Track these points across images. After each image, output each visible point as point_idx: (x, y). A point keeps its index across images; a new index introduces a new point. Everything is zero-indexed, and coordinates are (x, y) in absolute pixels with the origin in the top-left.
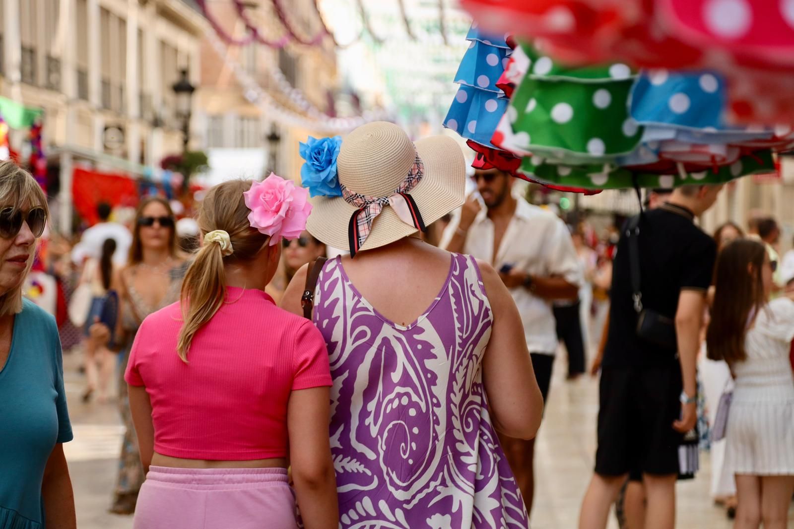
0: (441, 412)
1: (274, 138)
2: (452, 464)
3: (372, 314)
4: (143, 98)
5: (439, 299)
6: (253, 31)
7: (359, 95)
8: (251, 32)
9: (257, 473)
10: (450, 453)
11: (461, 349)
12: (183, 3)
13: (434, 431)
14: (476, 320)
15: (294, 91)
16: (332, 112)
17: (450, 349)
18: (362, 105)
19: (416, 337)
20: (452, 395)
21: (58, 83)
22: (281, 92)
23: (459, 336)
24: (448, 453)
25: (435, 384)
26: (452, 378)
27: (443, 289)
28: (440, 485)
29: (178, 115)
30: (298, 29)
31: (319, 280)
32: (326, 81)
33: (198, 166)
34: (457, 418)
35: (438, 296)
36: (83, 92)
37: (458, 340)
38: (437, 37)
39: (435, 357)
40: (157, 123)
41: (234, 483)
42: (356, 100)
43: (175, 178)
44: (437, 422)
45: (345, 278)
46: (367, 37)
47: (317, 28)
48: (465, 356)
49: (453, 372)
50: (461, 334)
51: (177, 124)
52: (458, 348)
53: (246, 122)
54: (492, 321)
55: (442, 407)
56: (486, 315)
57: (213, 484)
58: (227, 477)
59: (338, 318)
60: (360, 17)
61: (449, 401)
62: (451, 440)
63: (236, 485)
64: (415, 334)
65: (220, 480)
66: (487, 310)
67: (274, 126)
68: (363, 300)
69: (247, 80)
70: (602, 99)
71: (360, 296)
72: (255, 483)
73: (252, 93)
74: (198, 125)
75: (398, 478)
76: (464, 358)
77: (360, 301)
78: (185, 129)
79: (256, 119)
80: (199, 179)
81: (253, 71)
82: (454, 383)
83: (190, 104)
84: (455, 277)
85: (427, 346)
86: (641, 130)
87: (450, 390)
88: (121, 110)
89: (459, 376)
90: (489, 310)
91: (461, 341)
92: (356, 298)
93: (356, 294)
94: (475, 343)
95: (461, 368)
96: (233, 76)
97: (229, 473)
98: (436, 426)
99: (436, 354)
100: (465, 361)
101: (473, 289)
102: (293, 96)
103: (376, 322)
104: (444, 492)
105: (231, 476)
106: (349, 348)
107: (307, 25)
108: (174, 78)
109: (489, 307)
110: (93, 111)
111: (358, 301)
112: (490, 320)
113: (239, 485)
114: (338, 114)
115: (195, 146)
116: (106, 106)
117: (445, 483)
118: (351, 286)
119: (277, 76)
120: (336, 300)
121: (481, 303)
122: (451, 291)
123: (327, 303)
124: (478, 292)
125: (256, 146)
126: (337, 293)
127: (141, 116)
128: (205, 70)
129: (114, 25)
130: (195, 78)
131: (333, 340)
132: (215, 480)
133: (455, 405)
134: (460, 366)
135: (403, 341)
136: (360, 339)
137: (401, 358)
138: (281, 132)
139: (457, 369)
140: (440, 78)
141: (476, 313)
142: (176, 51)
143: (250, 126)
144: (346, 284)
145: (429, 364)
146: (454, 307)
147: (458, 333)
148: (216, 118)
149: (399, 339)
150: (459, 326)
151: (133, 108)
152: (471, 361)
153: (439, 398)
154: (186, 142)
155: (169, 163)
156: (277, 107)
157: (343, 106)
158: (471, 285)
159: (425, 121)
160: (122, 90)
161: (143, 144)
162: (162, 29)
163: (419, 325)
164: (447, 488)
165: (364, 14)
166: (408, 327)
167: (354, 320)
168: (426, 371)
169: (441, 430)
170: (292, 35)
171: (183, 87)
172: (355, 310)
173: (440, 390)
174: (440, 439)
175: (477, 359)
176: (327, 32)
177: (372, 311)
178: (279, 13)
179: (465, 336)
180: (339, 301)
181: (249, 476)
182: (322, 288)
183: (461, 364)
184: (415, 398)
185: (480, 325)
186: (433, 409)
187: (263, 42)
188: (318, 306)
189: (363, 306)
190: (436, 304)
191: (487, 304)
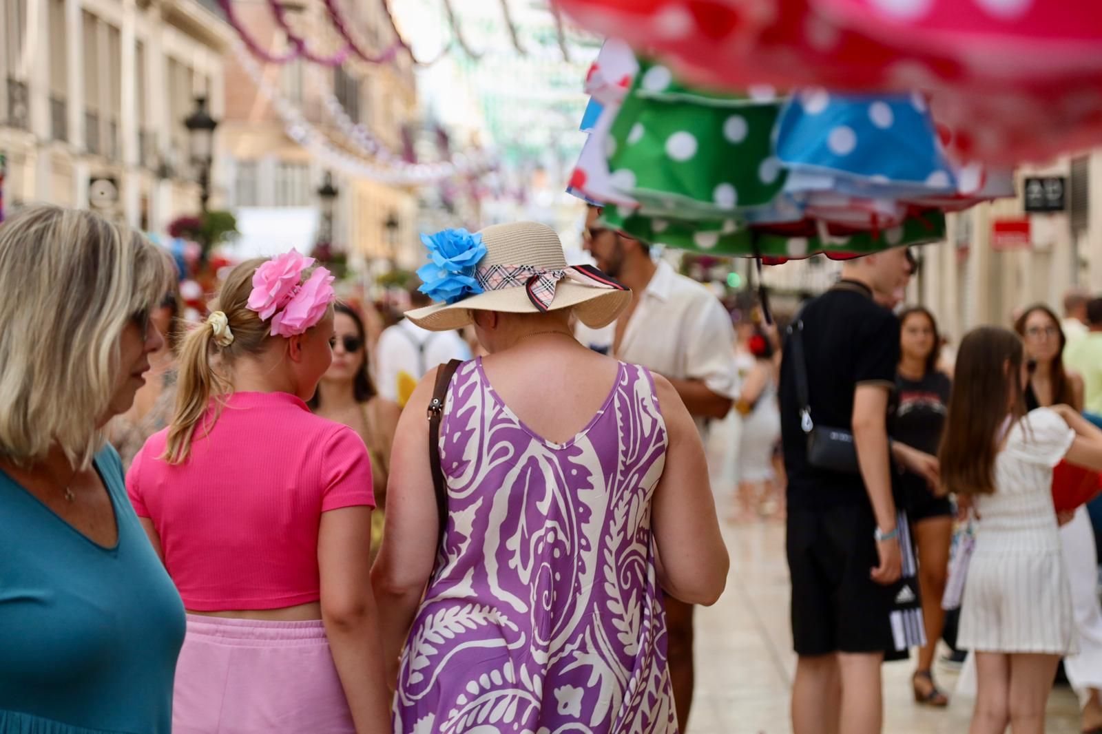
0: (590, 558)
1: (328, 192)
2: (598, 626)
3: (518, 426)
4: (143, 136)
5: (602, 412)
6: (297, 44)
7: (447, 132)
8: (295, 46)
9: (296, 627)
10: (597, 612)
11: (622, 479)
12: (200, 5)
13: (577, 580)
14: (645, 443)
15: (356, 127)
16: (410, 156)
17: (609, 477)
18: (451, 145)
19: (572, 459)
20: (607, 538)
21: (25, 116)
22: (338, 129)
23: (622, 461)
24: (594, 611)
25: (587, 522)
26: (610, 515)
27: (608, 400)
28: (578, 649)
29: (193, 160)
30: (361, 41)
31: (451, 383)
32: (400, 112)
33: (223, 233)
34: (611, 568)
35: (602, 409)
36: (60, 131)
37: (620, 467)
38: (554, 51)
39: (590, 486)
40: (164, 172)
41: (266, 639)
42: (443, 138)
43: (190, 249)
44: (582, 569)
45: (485, 382)
46: (458, 52)
47: (387, 37)
48: (627, 488)
49: (612, 508)
50: (624, 459)
51: (192, 173)
52: (619, 477)
53: (289, 170)
54: (666, 447)
55: (592, 550)
56: (660, 438)
57: (240, 638)
58: (259, 630)
59: (473, 430)
60: (447, 23)
61: (602, 545)
62: (599, 594)
63: (268, 641)
64: (571, 455)
65: (249, 634)
66: (661, 431)
67: (329, 175)
68: (506, 409)
69: (291, 112)
70: (735, 130)
71: (503, 405)
72: (292, 640)
73: (298, 130)
74: (222, 174)
75: (539, 635)
76: (626, 491)
77: (503, 411)
78: (204, 181)
79: (304, 165)
80: (224, 250)
81: (299, 99)
82: (612, 522)
83: (210, 145)
84: (624, 388)
85: (584, 472)
86: (783, 175)
87: (606, 530)
88: (115, 154)
89: (619, 514)
90: (664, 432)
91: (623, 468)
92: (498, 407)
93: (499, 402)
94: (642, 471)
95: (621, 504)
96: (270, 107)
97: (261, 627)
98: (580, 574)
99: (592, 483)
100: (627, 495)
101: (645, 403)
102: (356, 134)
103: (521, 437)
104: (582, 659)
105: (263, 630)
106: (485, 469)
107: (373, 35)
108: (187, 109)
109: (664, 428)
110: (74, 156)
111: (501, 411)
112: (664, 445)
113: (273, 641)
114: (419, 159)
115: (217, 203)
116: (92, 149)
117: (585, 648)
118: (493, 393)
119: (332, 106)
120: (473, 409)
121: (655, 422)
122: (617, 404)
123: (460, 413)
124: (651, 408)
125: (304, 203)
126: (475, 399)
127: (142, 163)
128: (230, 99)
129: (103, 35)
130: (216, 109)
131: (465, 458)
132: (243, 634)
133: (611, 552)
134: (621, 501)
135: (554, 462)
136: (499, 458)
137: (551, 485)
138: (337, 183)
139: (617, 505)
140: (560, 108)
141: (647, 433)
142: (190, 71)
143: (296, 175)
144: (487, 390)
145: (583, 495)
146: (620, 424)
147: (621, 458)
148: (248, 165)
149: (549, 460)
150: (624, 448)
151: (130, 152)
152: (635, 496)
153: (589, 540)
154: (205, 199)
155: (181, 228)
156: (332, 150)
157: (425, 147)
158: (643, 400)
159: (540, 168)
160: (114, 126)
161: (144, 201)
162: (170, 41)
163: (576, 444)
164: (587, 655)
165: (452, 18)
166: (562, 446)
167: (493, 435)
168: (578, 503)
169: (587, 582)
170: (353, 47)
171: (200, 122)
172: (495, 422)
173: (592, 530)
174: (582, 592)
175: (645, 494)
176: (401, 44)
177: (518, 424)
178: (334, 17)
179: (628, 462)
180: (476, 411)
181: (286, 631)
182: (455, 393)
183: (621, 498)
184: (561, 536)
185: (651, 450)
186: (579, 552)
187: (311, 58)
188: (449, 415)
189: (506, 417)
190: (598, 418)
191: (661, 424)
